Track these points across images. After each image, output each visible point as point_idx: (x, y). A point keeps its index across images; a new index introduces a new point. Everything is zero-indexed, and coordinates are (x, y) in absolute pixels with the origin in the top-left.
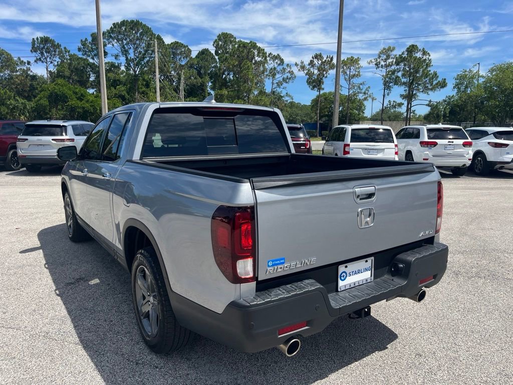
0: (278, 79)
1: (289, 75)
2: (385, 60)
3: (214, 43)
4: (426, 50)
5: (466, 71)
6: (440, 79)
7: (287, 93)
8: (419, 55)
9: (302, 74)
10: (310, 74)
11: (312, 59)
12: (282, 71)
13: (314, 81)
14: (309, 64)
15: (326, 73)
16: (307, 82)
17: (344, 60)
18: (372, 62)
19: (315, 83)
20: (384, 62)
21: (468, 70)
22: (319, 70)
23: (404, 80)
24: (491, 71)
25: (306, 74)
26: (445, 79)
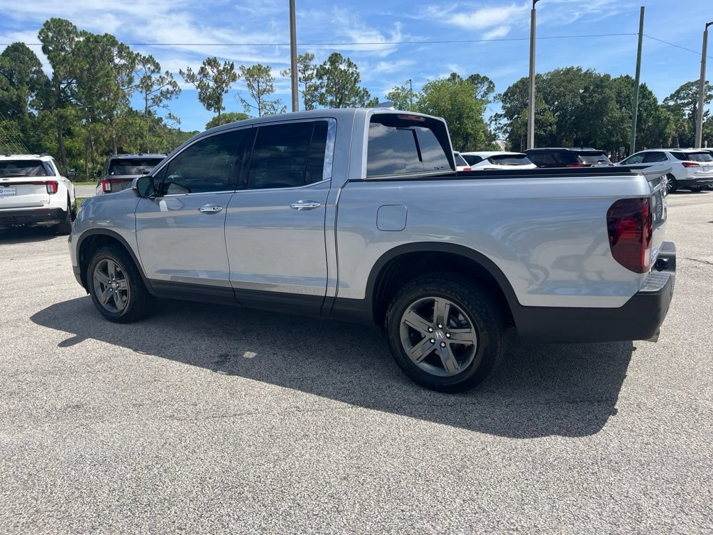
0: (155, 93)
1: (170, 88)
2: (304, 71)
3: (40, 33)
4: (352, 61)
5: (398, 89)
6: (372, 98)
7: (170, 114)
8: (343, 67)
9: (192, 86)
10: (202, 87)
11: (203, 66)
12: (158, 80)
13: (210, 97)
14: (200, 73)
15: (226, 85)
16: (200, 98)
17: (249, 69)
18: (286, 73)
19: (212, 100)
20: (302, 73)
21: (400, 88)
22: (216, 82)
23: (329, 98)
24: (426, 89)
25: (198, 87)
26: (377, 99)
